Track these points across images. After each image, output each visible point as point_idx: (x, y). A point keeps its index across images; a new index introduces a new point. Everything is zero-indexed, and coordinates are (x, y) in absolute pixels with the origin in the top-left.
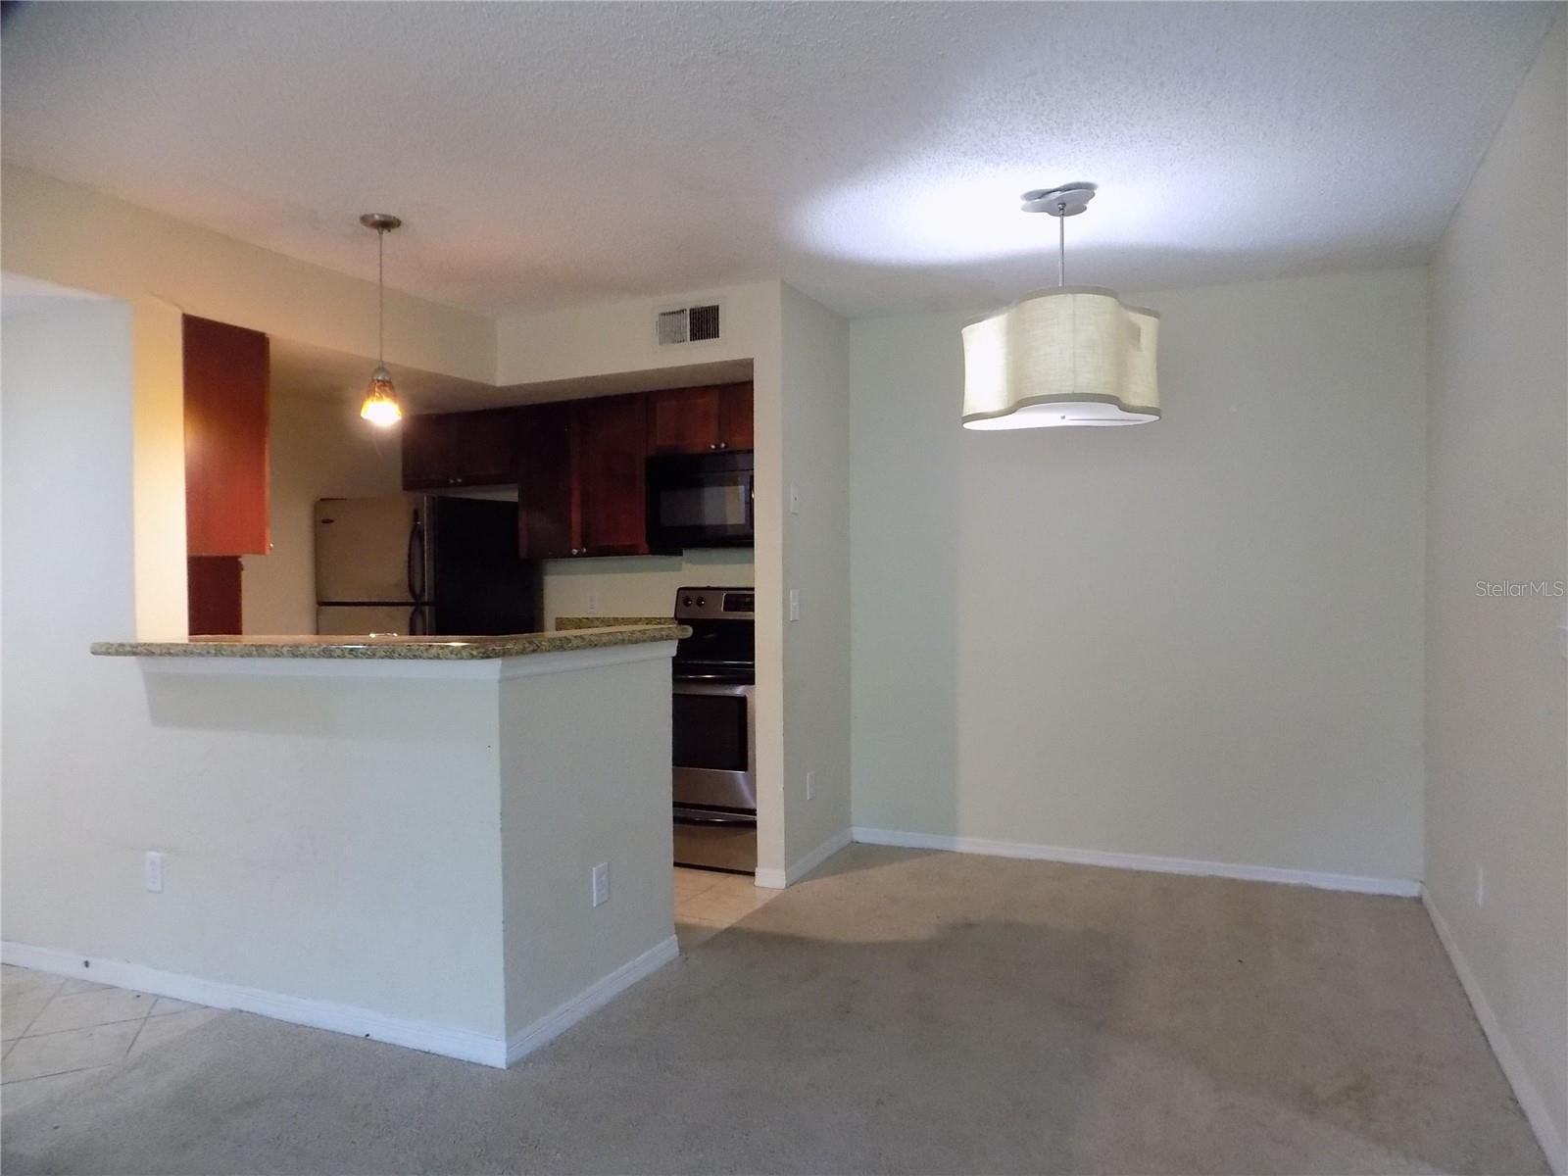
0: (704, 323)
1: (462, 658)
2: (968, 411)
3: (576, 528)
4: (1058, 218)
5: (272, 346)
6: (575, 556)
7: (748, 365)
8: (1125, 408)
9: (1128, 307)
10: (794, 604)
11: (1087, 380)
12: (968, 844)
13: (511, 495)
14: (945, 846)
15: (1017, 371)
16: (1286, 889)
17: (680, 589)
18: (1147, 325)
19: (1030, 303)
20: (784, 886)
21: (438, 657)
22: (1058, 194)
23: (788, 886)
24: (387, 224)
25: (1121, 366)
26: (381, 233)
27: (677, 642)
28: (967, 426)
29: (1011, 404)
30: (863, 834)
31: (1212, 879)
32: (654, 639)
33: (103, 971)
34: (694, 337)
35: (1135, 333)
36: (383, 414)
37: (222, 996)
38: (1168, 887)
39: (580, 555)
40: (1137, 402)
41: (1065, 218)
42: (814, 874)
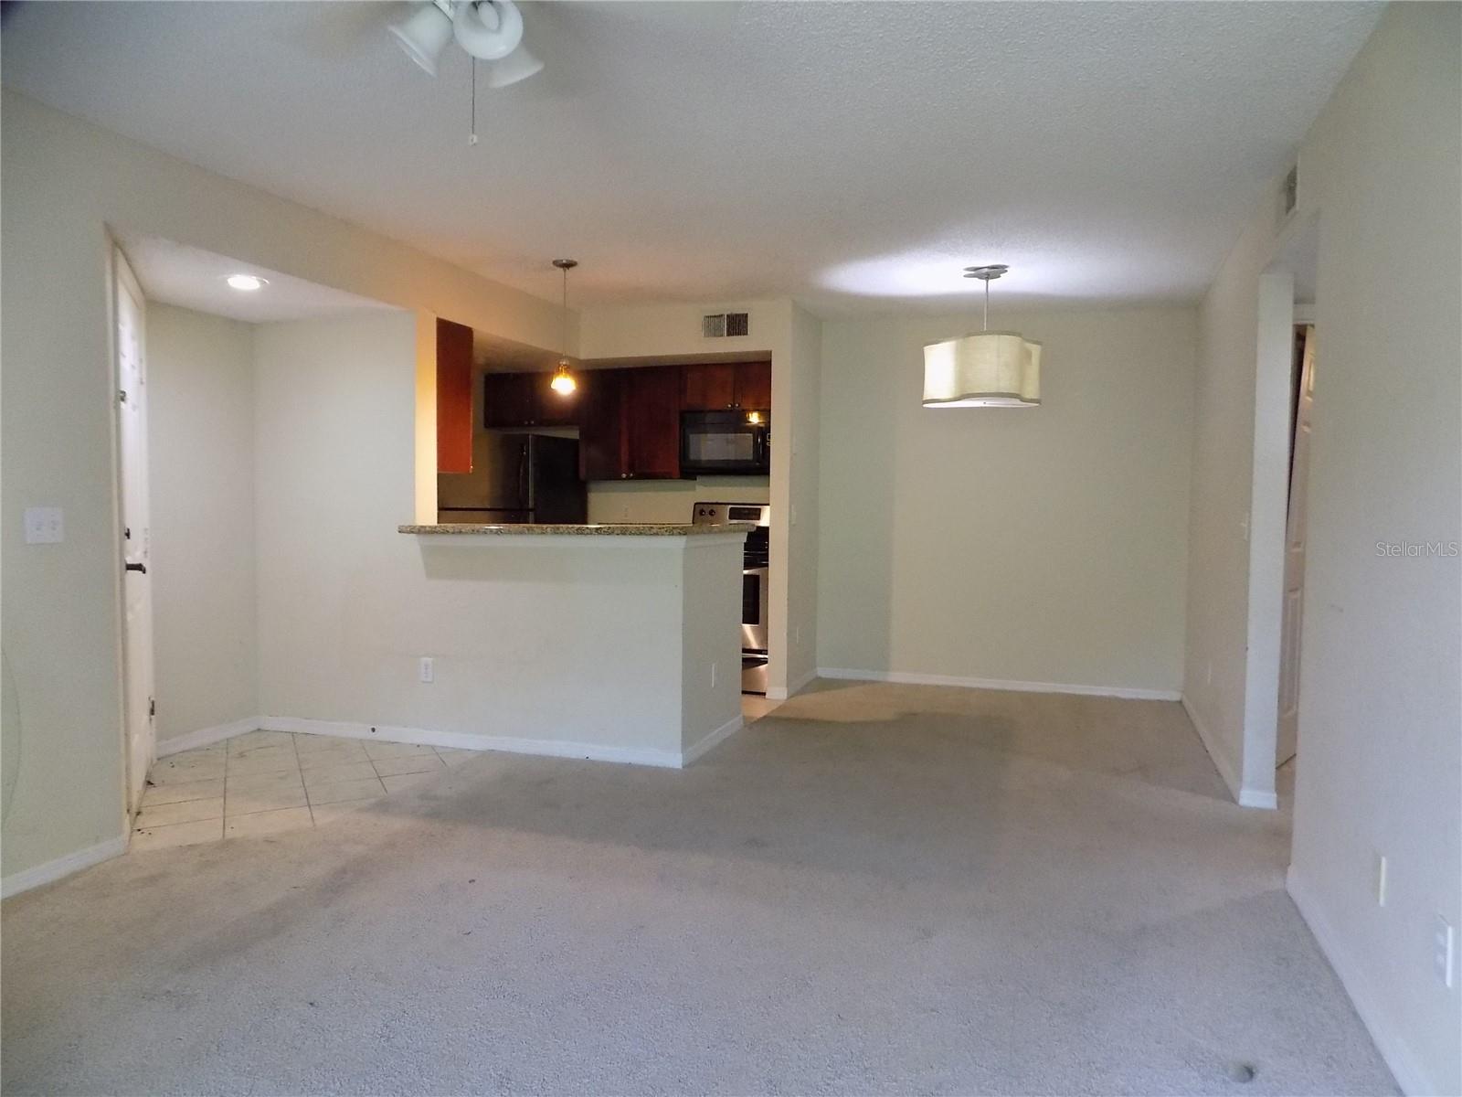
0: (737, 324)
1: (673, 534)
2: (927, 396)
3: (624, 458)
4: (984, 281)
5: (476, 335)
6: (624, 479)
7: (770, 353)
8: (1023, 400)
9: (1028, 341)
10: (794, 513)
11: (1006, 385)
12: (898, 677)
13: (574, 434)
14: (881, 679)
15: (962, 376)
16: (1101, 698)
17: (696, 504)
18: (1035, 350)
19: (972, 338)
20: (785, 698)
21: (657, 534)
22: (986, 270)
23: (789, 698)
24: (568, 265)
25: (1022, 378)
26: (565, 271)
27: (747, 534)
28: (925, 406)
29: (958, 395)
30: (824, 672)
31: (1055, 694)
32: (735, 532)
33: (384, 733)
34: (729, 334)
35: (1029, 355)
36: (564, 386)
37: (475, 742)
38: (1030, 699)
39: (628, 478)
40: (1028, 396)
41: (990, 281)
42: (802, 691)
